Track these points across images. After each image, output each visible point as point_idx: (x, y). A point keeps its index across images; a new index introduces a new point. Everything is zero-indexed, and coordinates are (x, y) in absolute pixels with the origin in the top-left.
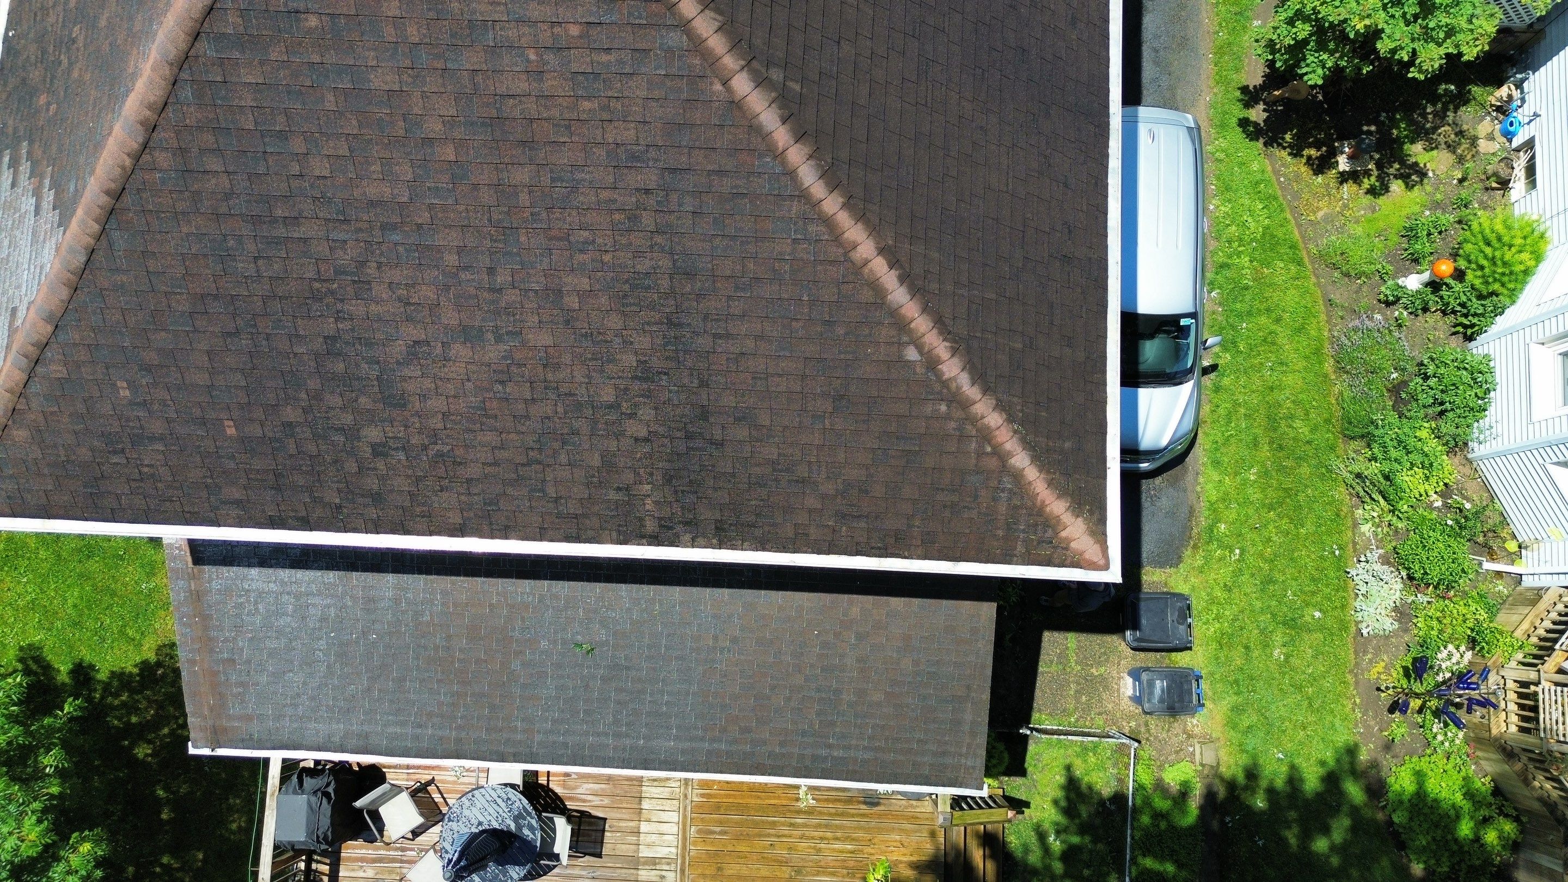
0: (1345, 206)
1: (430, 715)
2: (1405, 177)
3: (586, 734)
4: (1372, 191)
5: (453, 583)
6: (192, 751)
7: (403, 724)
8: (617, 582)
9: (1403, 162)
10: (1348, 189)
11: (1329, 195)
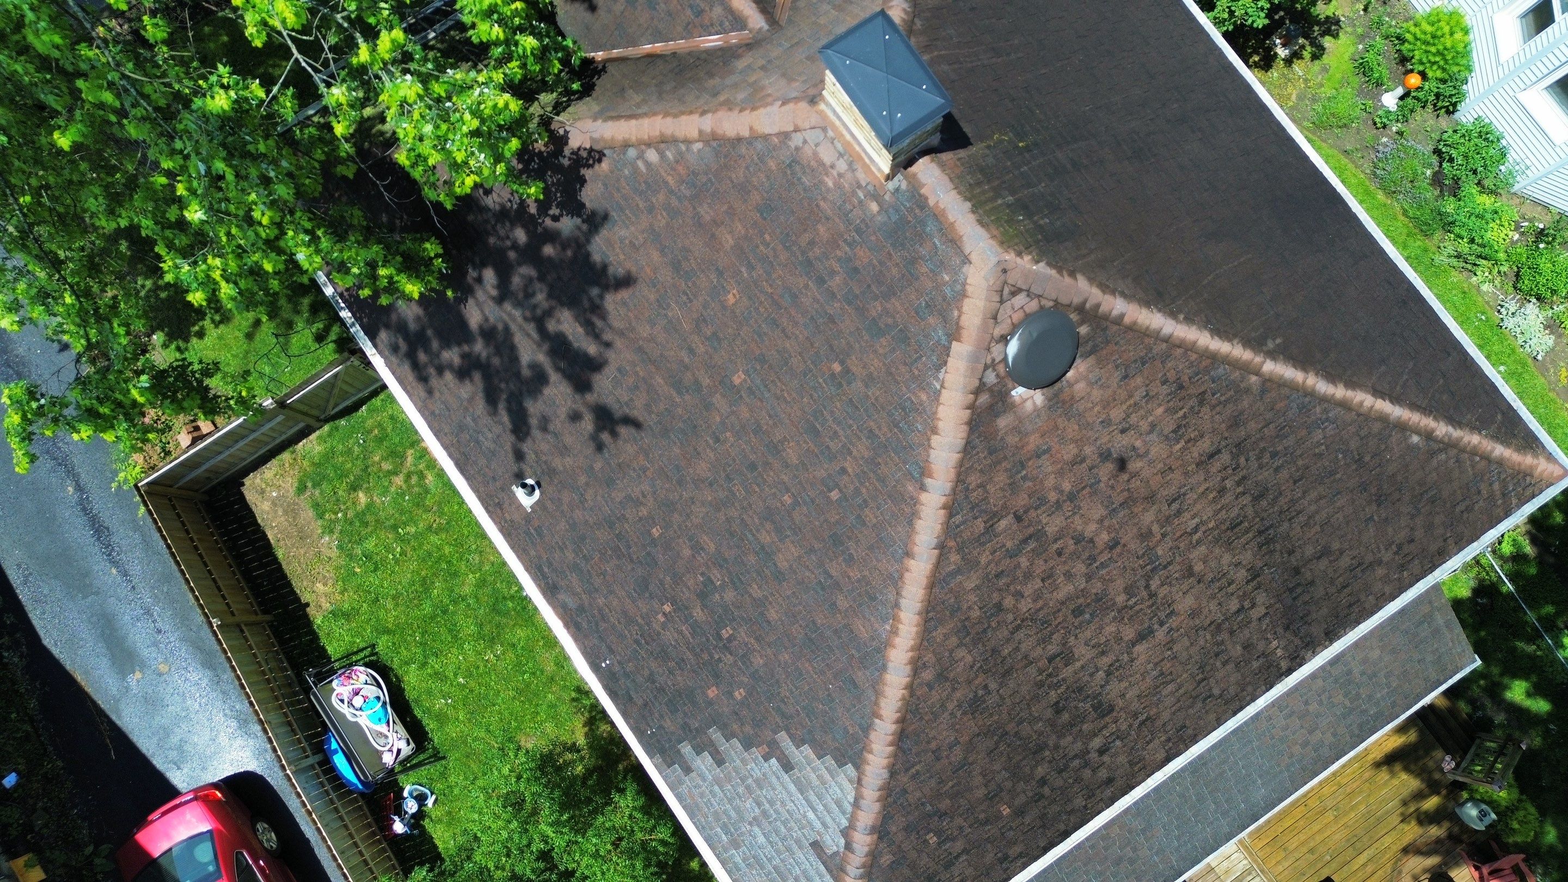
0: (1306, 80)
2: (1327, 32)
4: (1315, 57)
9: (1319, 23)
10: (1298, 67)
11: (1289, 80)
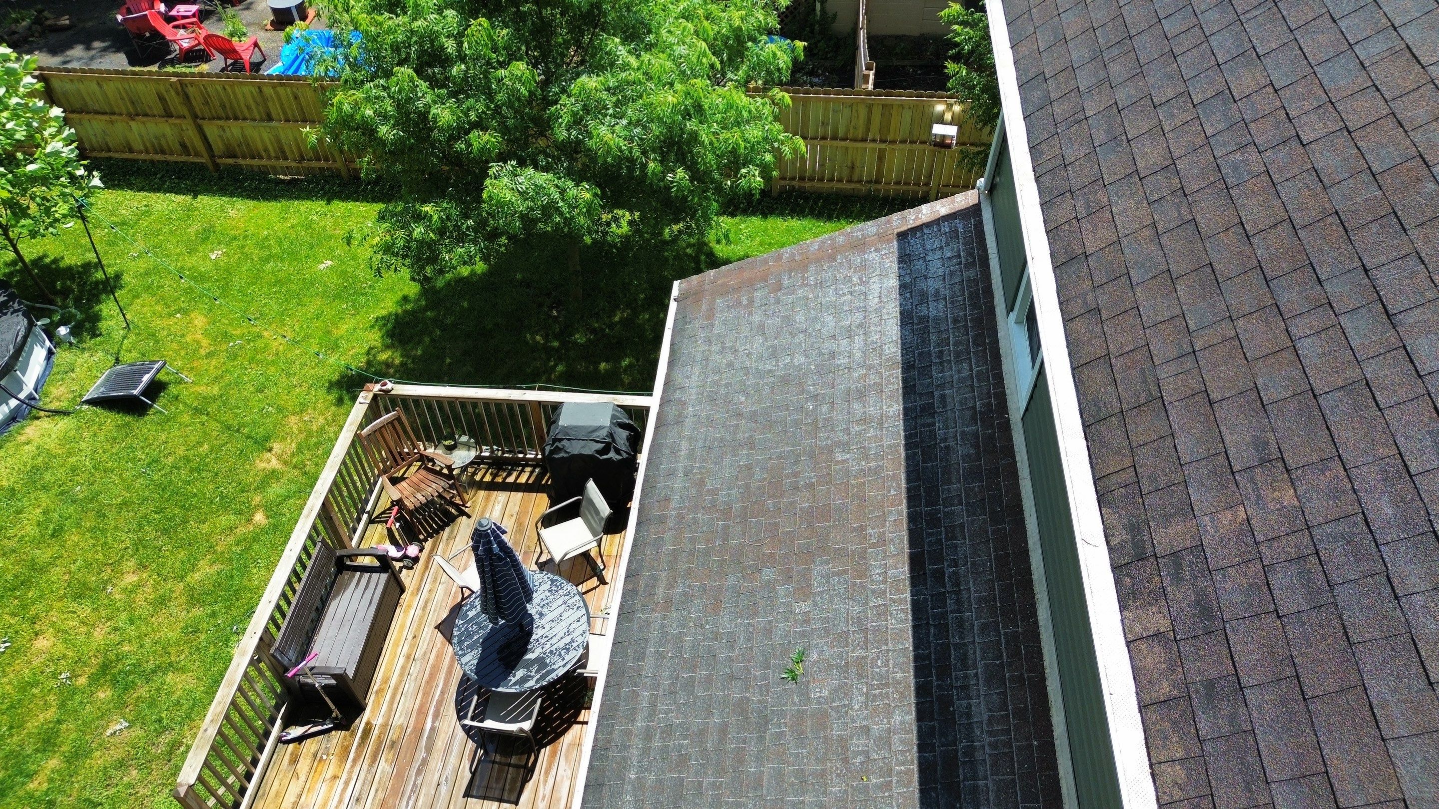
1: (701, 483)
3: (656, 686)
5: (894, 478)
6: (676, 284)
7: (691, 456)
8: (918, 704)
